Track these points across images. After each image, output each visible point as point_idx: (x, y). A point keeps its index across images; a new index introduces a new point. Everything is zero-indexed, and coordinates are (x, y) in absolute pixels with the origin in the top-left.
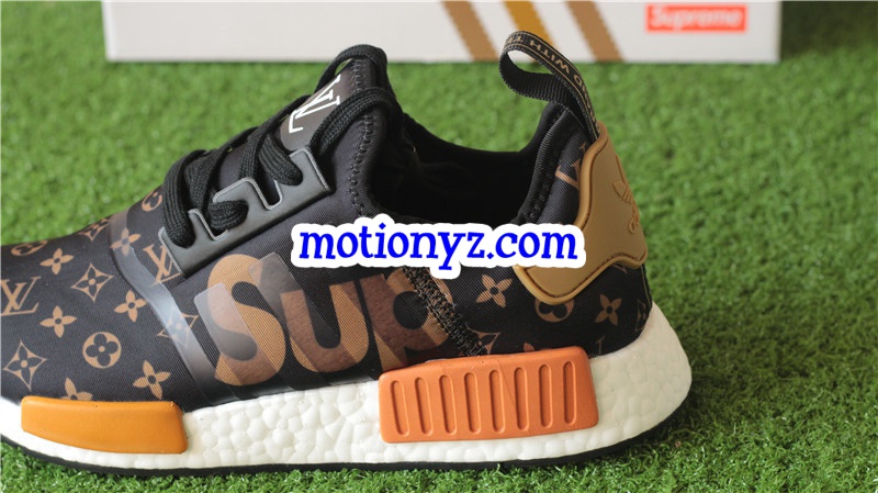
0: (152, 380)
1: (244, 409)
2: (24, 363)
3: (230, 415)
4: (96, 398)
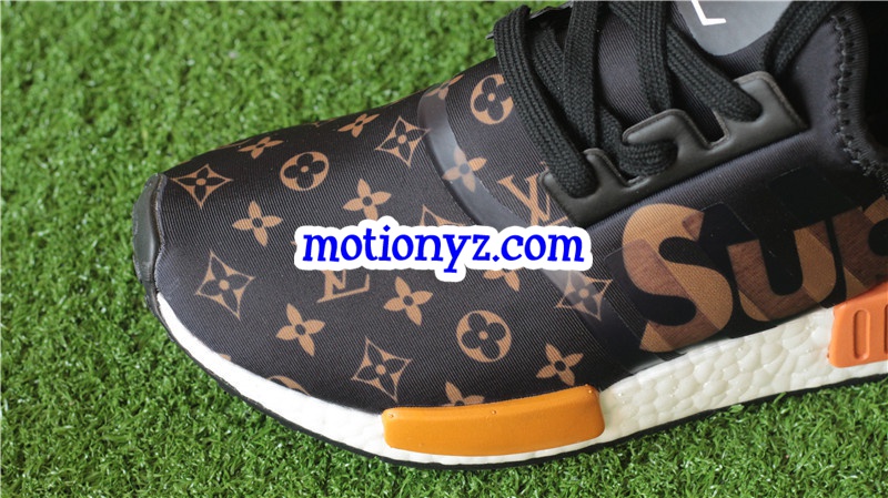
0: (560, 366)
1: (672, 373)
2: (381, 370)
3: (654, 382)
4: (488, 399)
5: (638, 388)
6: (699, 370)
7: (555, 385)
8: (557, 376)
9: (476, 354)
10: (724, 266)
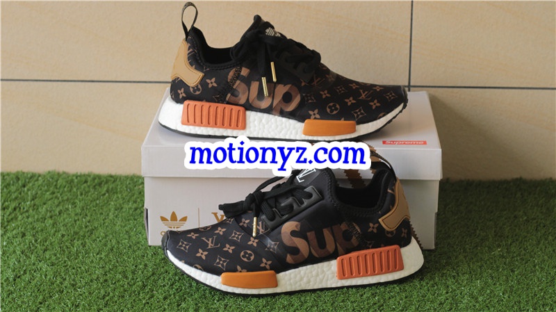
0: (266, 264)
2: (221, 262)
3: (290, 274)
4: (248, 271)
5: (286, 275)
6: (302, 273)
7: (264, 269)
8: (265, 267)
9: (245, 260)
10: (306, 238)
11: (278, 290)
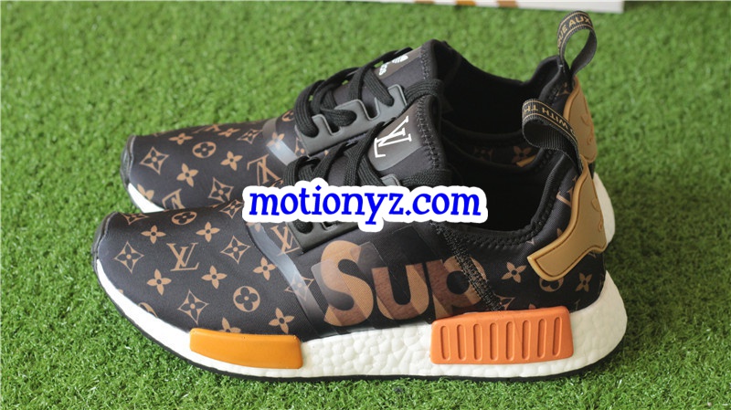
0: (282, 321)
1: (342, 341)
2: (193, 306)
3: (331, 345)
4: (243, 332)
5: (322, 346)
6: (357, 345)
7: (278, 331)
8: (279, 326)
9: (241, 307)
10: (369, 279)
11: (304, 373)
